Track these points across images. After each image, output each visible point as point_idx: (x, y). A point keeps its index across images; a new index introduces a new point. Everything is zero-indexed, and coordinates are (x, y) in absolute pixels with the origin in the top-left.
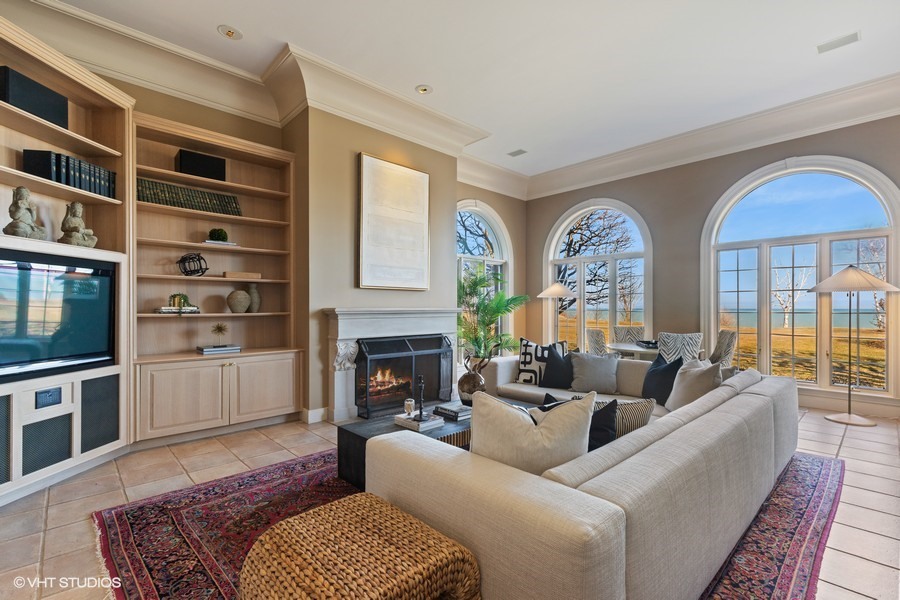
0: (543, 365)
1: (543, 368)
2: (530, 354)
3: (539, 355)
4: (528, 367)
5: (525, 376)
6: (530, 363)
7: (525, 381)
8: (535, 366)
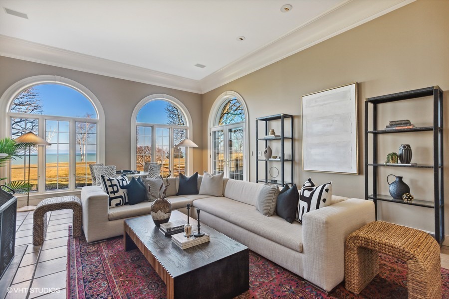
0: (125, 191)
1: (125, 193)
2: (116, 185)
3: (121, 185)
4: (117, 195)
5: (114, 202)
6: (117, 191)
7: (117, 205)
8: (121, 192)
